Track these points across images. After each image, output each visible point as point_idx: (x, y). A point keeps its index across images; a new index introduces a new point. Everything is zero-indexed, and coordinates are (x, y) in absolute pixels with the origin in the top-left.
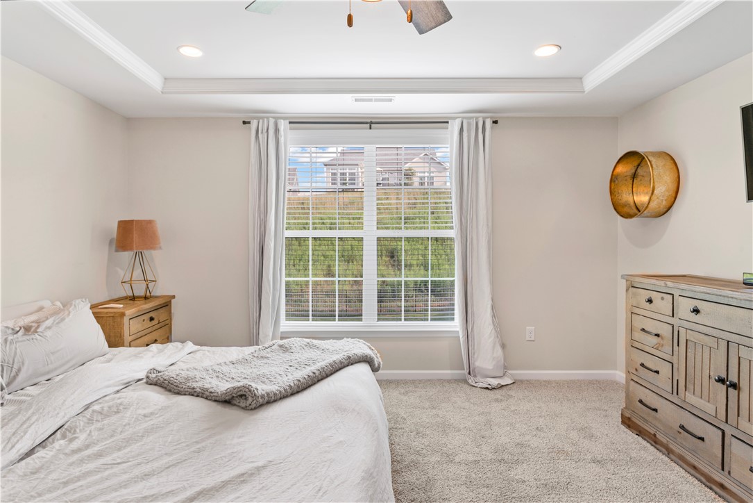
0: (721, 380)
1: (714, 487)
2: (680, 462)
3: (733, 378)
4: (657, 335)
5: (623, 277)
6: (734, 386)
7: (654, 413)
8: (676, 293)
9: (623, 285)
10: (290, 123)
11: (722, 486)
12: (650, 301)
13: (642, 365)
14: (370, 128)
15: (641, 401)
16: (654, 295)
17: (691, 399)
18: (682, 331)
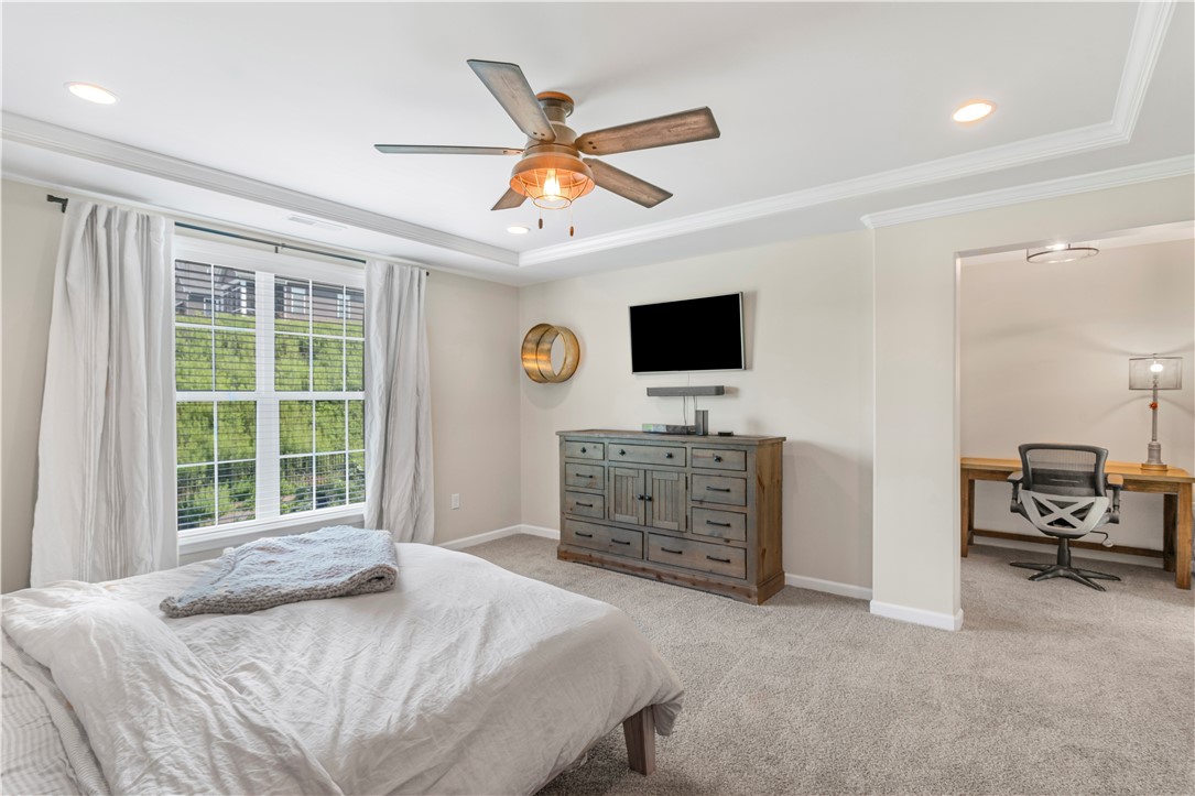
0: (642, 498)
1: (639, 573)
2: (613, 568)
3: (649, 494)
4: (591, 477)
5: (557, 433)
6: (650, 499)
7: (588, 539)
8: (606, 442)
9: (557, 439)
10: (177, 224)
11: (644, 570)
12: (584, 451)
13: (577, 503)
14: (277, 252)
15: (577, 533)
16: (587, 446)
17: (619, 517)
18: (612, 469)
